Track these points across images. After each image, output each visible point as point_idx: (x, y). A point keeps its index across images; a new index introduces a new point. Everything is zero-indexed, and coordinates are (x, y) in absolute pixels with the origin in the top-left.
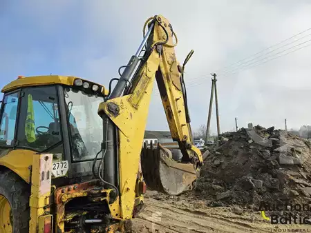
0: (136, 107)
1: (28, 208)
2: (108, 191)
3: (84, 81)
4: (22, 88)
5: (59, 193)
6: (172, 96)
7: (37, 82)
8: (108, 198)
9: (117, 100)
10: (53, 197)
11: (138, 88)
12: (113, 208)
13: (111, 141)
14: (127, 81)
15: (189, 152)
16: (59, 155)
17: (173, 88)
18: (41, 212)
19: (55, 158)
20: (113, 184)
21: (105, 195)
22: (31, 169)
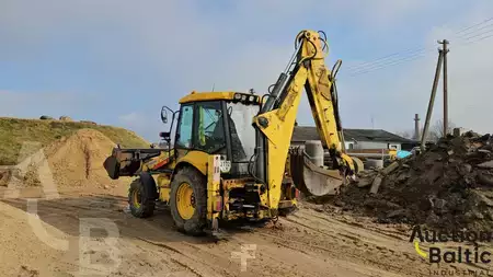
0: (282, 119)
1: (206, 191)
2: (259, 186)
3: (242, 94)
4: (196, 102)
5: (225, 183)
6: (321, 107)
7: (207, 98)
8: (259, 191)
9: (266, 115)
10: (221, 185)
11: (286, 102)
12: (263, 198)
13: (261, 147)
14: (275, 97)
15: (338, 160)
16: (225, 156)
17: (321, 98)
18: (215, 194)
19: (222, 158)
20: (262, 180)
21: (256, 187)
22: (207, 165)
